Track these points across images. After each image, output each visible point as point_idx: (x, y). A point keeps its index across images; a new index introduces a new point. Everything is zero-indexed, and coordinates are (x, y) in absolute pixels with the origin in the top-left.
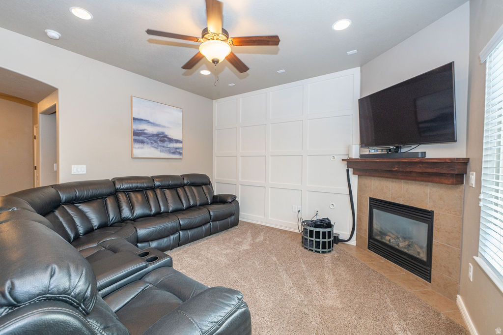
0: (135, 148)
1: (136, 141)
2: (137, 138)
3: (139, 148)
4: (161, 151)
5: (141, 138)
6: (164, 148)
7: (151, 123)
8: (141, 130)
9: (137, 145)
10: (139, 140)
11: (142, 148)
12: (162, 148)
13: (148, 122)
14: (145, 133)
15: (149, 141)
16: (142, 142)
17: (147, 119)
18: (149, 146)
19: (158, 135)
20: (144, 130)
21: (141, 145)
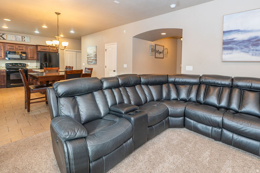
0: (224, 54)
1: (224, 49)
2: (226, 46)
3: (227, 54)
4: (253, 55)
5: (230, 46)
6: (257, 52)
7: (242, 31)
8: (230, 40)
9: (226, 52)
10: (227, 48)
11: (230, 54)
12: (254, 51)
13: (238, 31)
14: (234, 41)
15: (239, 47)
16: (231, 49)
17: (237, 29)
18: (239, 51)
19: (249, 40)
20: (233, 39)
21: (229, 51)
